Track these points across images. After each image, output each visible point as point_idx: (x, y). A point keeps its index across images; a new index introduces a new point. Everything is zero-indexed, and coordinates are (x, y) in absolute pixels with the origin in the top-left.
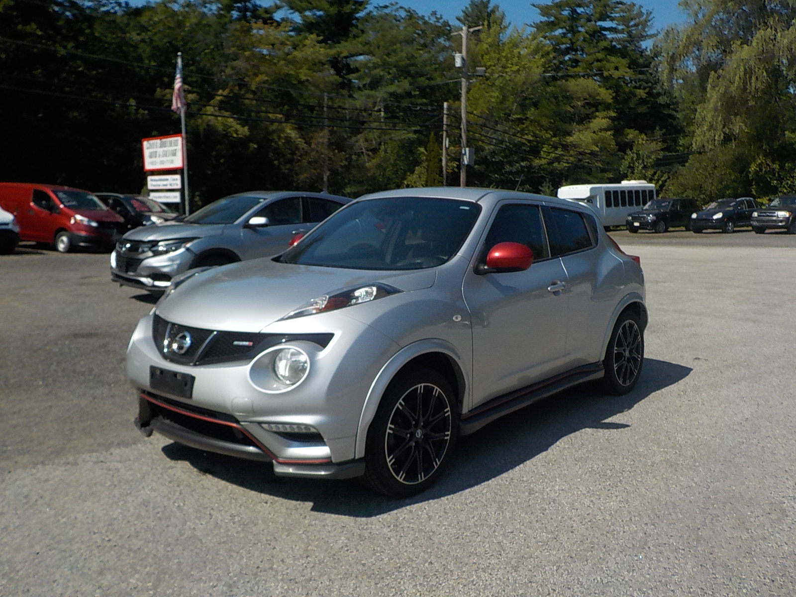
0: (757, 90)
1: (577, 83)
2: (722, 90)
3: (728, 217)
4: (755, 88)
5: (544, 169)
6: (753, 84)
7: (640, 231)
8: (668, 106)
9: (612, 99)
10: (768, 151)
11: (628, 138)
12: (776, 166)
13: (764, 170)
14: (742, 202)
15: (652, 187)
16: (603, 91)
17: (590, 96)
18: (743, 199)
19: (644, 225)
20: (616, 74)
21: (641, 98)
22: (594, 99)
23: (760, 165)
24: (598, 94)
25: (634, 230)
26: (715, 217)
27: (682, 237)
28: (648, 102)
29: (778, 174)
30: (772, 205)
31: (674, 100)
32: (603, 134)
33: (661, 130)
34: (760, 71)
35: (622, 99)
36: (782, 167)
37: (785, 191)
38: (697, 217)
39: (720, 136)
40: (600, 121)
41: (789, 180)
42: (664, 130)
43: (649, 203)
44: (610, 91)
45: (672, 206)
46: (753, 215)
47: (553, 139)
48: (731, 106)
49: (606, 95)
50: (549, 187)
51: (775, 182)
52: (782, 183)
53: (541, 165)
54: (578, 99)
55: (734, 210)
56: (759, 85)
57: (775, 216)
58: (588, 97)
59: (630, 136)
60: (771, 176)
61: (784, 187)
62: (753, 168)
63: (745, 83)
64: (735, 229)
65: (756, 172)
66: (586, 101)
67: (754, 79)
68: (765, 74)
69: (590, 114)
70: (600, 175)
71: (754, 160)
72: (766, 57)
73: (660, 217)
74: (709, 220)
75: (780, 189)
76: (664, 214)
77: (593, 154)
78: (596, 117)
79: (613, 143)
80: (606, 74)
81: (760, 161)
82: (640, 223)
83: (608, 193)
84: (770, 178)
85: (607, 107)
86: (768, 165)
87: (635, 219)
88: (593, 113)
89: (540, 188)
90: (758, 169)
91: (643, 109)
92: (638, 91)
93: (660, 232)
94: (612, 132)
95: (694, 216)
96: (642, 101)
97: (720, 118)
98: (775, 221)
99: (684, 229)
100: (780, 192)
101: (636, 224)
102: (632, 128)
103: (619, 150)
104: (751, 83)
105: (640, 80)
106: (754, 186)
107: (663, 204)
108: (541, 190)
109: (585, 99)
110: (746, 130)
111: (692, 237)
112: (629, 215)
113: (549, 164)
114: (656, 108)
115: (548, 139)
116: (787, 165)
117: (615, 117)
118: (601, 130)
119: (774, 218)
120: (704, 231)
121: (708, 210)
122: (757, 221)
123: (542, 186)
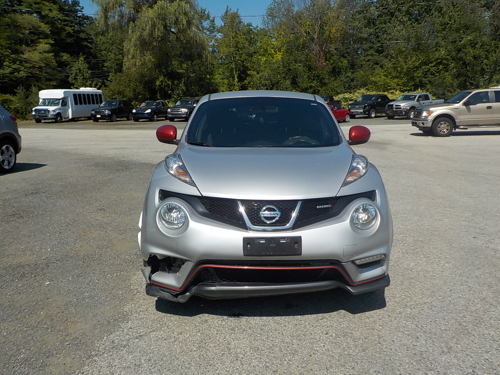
0: (159, 36)
1: (23, 17)
2: (138, 34)
3: (154, 112)
4: (158, 35)
5: (7, 77)
6: (156, 32)
7: (100, 121)
8: (86, 40)
9: (50, 31)
10: (165, 73)
11: (64, 58)
12: (170, 83)
13: (164, 84)
14: (159, 103)
15: (101, 92)
16: (43, 25)
17: (33, 27)
18: (159, 101)
19: (103, 117)
20: (51, 15)
21: (69, 32)
22: (37, 30)
23: (162, 82)
24: (40, 27)
25: (96, 120)
26: (146, 112)
27: (125, 124)
28: (73, 36)
29: (171, 87)
30: (176, 105)
31: (90, 37)
32: (46, 55)
33: (84, 56)
34: (160, 25)
35: (56, 32)
36: (173, 83)
37: (176, 97)
38: (136, 111)
39: (139, 63)
40: (43, 46)
41: (177, 91)
42: (85, 56)
43: (103, 103)
44: (47, 26)
45: (119, 105)
46: (168, 111)
47: (12, 56)
48: (144, 45)
49: (45, 28)
50: (22, 89)
51: (170, 91)
52: (173, 92)
53: (5, 74)
54: (25, 28)
55: (156, 108)
56: (159, 34)
57: (180, 111)
58: (32, 28)
59: (65, 58)
60: (168, 88)
61: (175, 95)
62: (158, 83)
63: (152, 31)
64: (158, 119)
65: (160, 86)
66: (31, 31)
67: (156, 30)
68: (162, 27)
69: (35, 40)
70: (47, 83)
71: (158, 78)
72: (162, 17)
73: (113, 111)
74: (143, 113)
75: (172, 96)
76: (115, 109)
77: (40, 68)
78: (40, 43)
79: (54, 61)
80: (43, 13)
81: (161, 79)
82: (101, 115)
83: (75, 95)
84: (167, 89)
85: (46, 36)
86: (166, 81)
87: (97, 113)
88: (37, 39)
89: (15, 90)
90: (160, 84)
91: (69, 40)
92: (67, 28)
93: (113, 121)
94: (53, 54)
95: (134, 111)
96: (69, 35)
97: (138, 52)
98: (180, 114)
99: (126, 119)
100: (173, 97)
101: (98, 116)
102: (65, 52)
103: (58, 66)
104: (155, 32)
105: (67, 21)
106: (158, 94)
107: (113, 104)
108: (17, 92)
109: (30, 29)
110: (153, 60)
111: (132, 124)
112: (93, 110)
113: (10, 73)
114: (79, 41)
115: (8, 56)
116: (175, 82)
117: (53, 43)
118: (46, 52)
119: (180, 113)
120: (140, 120)
121: (141, 108)
122: (171, 114)
123: (17, 89)
